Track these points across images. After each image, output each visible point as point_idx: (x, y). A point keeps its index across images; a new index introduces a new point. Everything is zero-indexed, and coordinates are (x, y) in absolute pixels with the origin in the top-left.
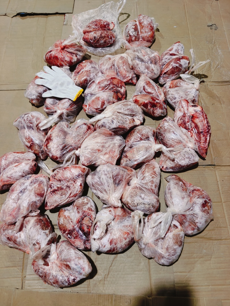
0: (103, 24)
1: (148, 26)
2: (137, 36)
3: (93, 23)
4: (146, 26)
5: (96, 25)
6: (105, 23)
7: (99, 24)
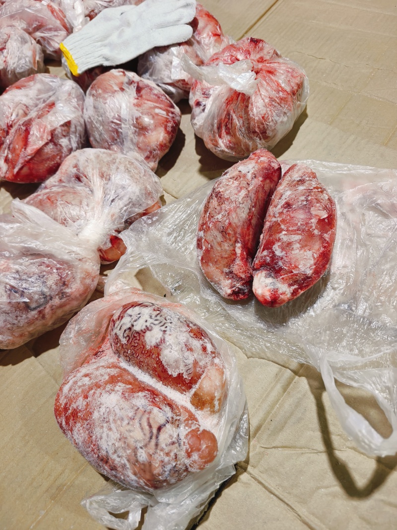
0: (279, 240)
1: (86, 397)
2: (115, 331)
3: (303, 198)
4: (99, 391)
5: (288, 205)
6: (283, 249)
7: (283, 221)
